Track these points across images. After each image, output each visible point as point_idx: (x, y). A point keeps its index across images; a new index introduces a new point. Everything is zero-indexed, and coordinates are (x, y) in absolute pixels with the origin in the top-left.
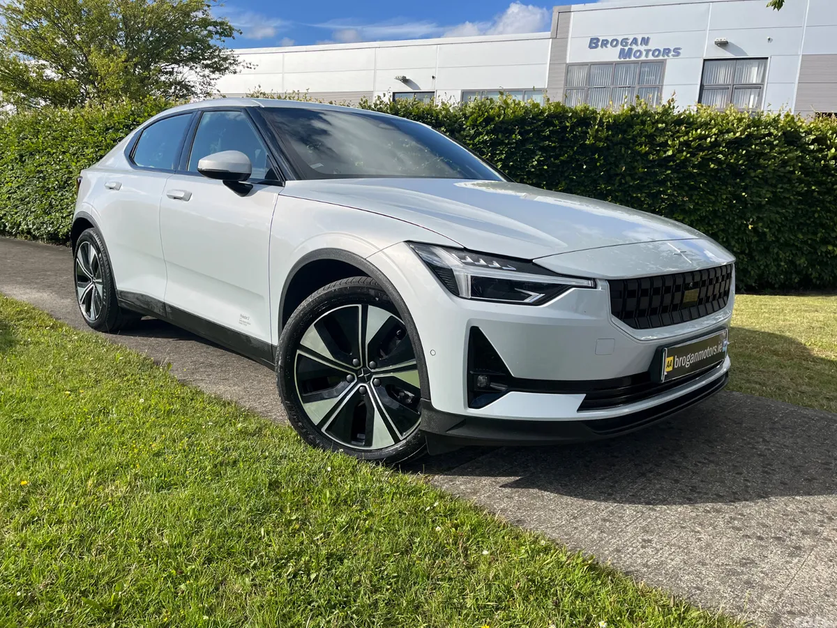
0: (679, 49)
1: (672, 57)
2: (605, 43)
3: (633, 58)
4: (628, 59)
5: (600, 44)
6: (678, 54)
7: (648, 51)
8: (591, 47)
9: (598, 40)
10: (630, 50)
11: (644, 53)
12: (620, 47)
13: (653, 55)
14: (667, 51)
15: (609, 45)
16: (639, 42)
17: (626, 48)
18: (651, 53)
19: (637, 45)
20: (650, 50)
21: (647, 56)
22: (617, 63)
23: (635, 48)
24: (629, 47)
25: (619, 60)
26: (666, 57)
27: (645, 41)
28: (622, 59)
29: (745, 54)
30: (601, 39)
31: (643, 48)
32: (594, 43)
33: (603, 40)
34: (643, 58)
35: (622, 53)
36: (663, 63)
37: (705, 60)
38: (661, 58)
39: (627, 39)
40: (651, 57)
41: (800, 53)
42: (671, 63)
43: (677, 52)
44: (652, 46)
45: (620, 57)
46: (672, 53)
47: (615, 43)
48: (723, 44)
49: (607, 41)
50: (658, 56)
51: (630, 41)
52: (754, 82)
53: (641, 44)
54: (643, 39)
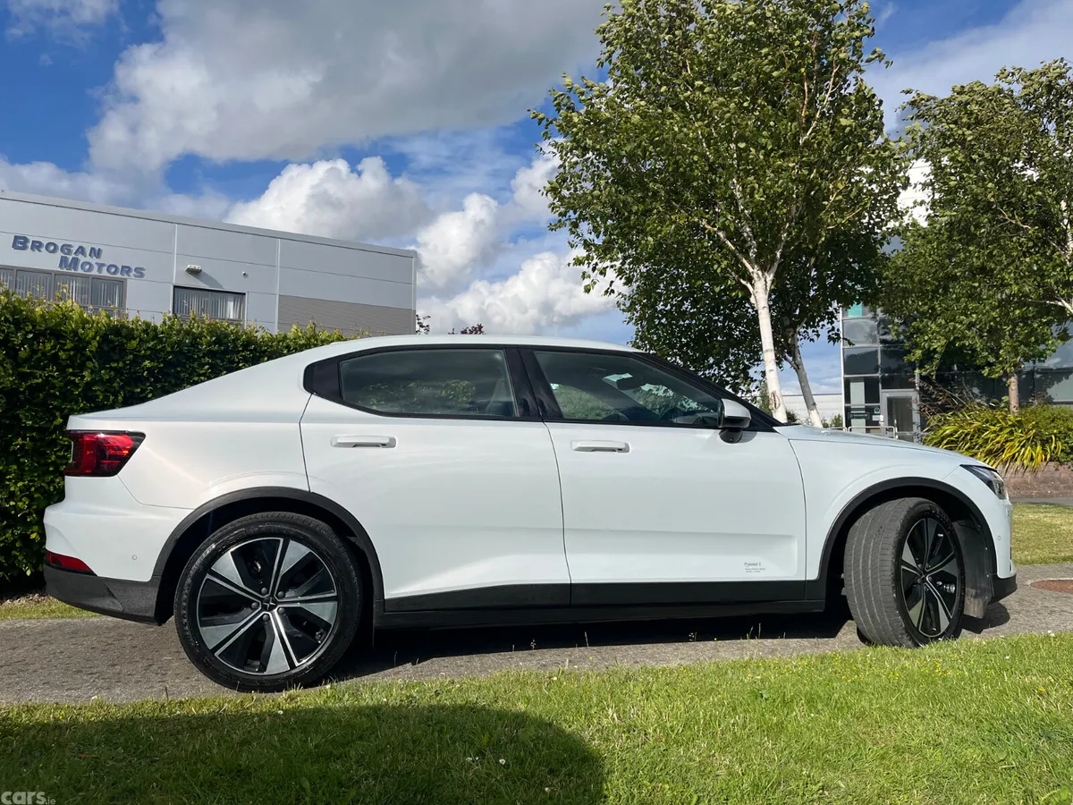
0: (142, 269)
1: (133, 277)
2: (37, 246)
3: (80, 271)
4: (73, 271)
5: (29, 245)
6: (142, 275)
7: (101, 266)
8: (14, 246)
9: (26, 240)
10: (75, 261)
11: (96, 267)
12: (59, 254)
13: (108, 270)
14: (126, 269)
15: (43, 249)
16: (88, 252)
17: (70, 258)
18: (105, 269)
19: (85, 256)
20: (103, 265)
21: (100, 270)
22: (57, 274)
23: (82, 259)
24: (74, 256)
25: (59, 269)
26: (126, 276)
27: (96, 253)
28: (65, 270)
29: (221, 287)
30: (31, 239)
31: (94, 261)
32: (20, 243)
33: (33, 242)
34: (95, 272)
35: (63, 261)
36: (122, 283)
37: (175, 287)
38: (119, 275)
39: (70, 246)
40: (105, 273)
41: (278, 293)
42: (132, 284)
43: (140, 272)
44: (105, 259)
45: (60, 266)
46: (134, 272)
47: (52, 248)
48: (194, 273)
49: (40, 243)
50: (115, 273)
51: (74, 250)
52: (231, 317)
53: (90, 255)
54: (92, 249)
